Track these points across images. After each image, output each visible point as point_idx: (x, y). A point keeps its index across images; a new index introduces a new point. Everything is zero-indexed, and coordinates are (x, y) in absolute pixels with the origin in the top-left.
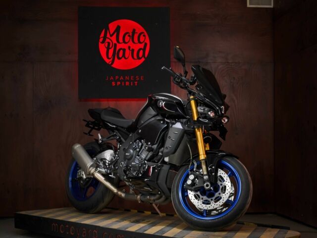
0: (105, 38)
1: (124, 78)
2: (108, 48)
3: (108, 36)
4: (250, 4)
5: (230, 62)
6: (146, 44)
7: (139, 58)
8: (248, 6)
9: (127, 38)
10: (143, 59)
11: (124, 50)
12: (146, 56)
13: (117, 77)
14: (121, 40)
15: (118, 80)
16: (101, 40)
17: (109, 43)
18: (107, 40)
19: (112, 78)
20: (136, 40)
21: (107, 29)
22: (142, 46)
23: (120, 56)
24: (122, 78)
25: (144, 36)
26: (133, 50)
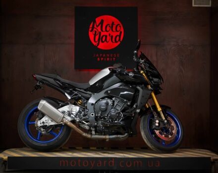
0: (93, 28)
1: (106, 55)
2: (95, 35)
3: (95, 26)
4: (195, 4)
5: (180, 44)
8: (193, 5)
9: (108, 28)
10: (119, 43)
11: (106, 36)
12: (121, 40)
13: (101, 55)
15: (102, 57)
16: (90, 29)
18: (94, 29)
19: (97, 55)
23: (104, 40)
24: (104, 55)
25: (120, 26)
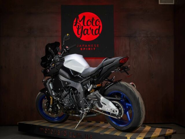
0: (76, 22)
1: (88, 46)
2: (78, 29)
3: (78, 22)
5: (149, 36)
6: (100, 26)
7: (96, 34)
8: (160, 3)
9: (89, 23)
10: (98, 35)
11: (87, 30)
12: (100, 33)
13: (83, 45)
14: (85, 24)
15: (84, 47)
16: (74, 24)
17: (79, 26)
18: (78, 24)
19: (80, 46)
20: (94, 24)
21: (78, 18)
22: (98, 27)
23: (85, 33)
24: (86, 46)
25: (99, 21)
26: (92, 30)
